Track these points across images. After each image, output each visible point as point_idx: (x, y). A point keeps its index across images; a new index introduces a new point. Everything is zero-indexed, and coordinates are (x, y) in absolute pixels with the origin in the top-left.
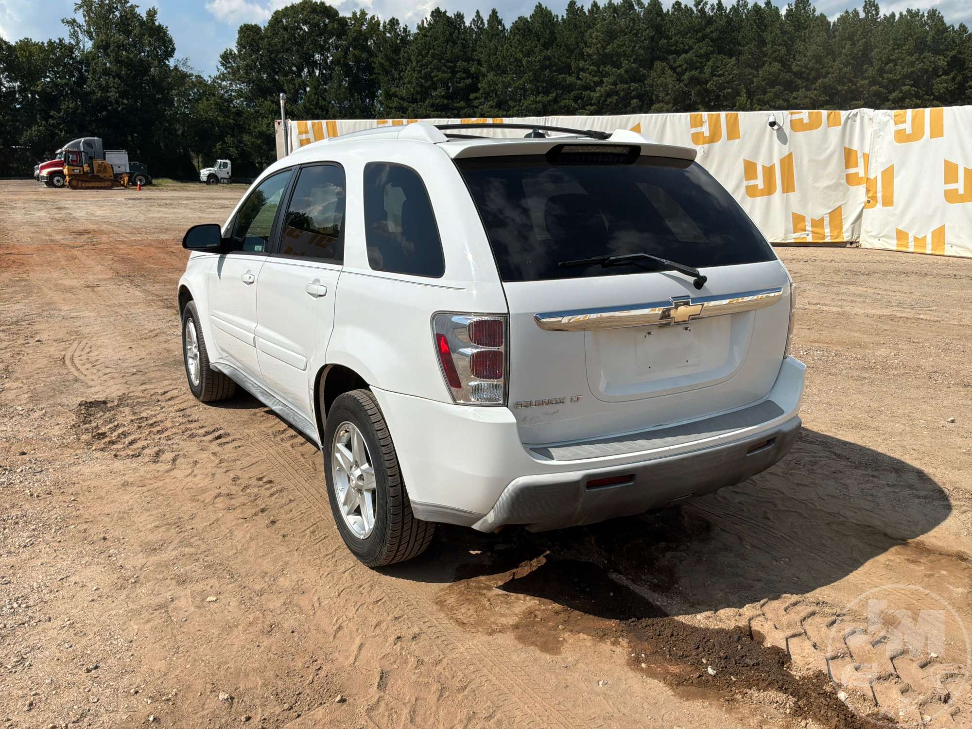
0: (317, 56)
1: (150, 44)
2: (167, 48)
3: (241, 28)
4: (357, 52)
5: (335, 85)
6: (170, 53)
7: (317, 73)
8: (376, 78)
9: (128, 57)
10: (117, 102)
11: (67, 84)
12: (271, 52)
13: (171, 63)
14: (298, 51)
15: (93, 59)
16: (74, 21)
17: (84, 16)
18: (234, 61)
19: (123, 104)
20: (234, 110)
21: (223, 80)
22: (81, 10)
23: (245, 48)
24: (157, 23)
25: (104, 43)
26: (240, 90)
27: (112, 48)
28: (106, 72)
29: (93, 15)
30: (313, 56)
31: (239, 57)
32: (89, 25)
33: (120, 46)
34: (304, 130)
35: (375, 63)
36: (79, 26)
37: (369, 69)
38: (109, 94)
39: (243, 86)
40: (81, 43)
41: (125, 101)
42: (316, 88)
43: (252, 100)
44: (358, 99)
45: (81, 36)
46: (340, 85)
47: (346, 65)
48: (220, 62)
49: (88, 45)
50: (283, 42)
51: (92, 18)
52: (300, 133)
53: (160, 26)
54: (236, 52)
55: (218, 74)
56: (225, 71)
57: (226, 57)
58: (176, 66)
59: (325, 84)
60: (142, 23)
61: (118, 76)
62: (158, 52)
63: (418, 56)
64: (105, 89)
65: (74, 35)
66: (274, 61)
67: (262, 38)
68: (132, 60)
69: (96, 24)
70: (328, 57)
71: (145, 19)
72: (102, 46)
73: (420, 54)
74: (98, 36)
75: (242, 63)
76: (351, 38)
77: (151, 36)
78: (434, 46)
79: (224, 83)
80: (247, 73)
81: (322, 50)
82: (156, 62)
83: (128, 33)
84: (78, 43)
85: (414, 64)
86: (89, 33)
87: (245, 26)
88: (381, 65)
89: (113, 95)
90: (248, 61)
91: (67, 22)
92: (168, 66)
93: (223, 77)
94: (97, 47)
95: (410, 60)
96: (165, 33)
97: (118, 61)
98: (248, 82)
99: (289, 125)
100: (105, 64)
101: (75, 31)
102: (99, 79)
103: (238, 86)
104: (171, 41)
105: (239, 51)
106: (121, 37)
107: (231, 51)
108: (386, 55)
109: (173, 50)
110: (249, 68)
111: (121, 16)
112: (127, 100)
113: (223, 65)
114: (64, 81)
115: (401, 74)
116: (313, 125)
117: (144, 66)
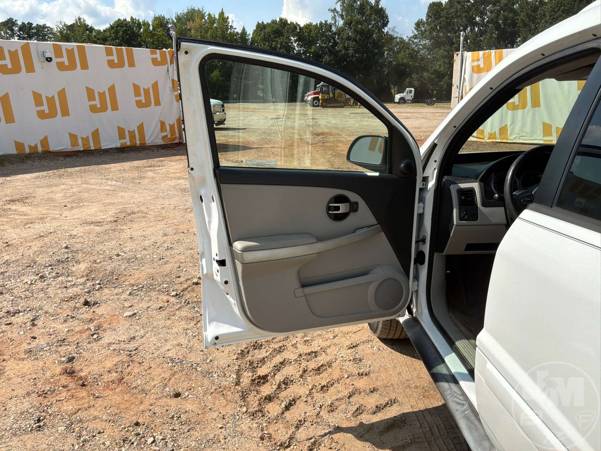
0: (478, 19)
1: (375, 20)
2: (384, 21)
3: (430, 5)
4: (506, 13)
5: (488, 37)
6: (385, 24)
7: (476, 29)
8: (517, 30)
9: (361, 28)
10: (353, 56)
11: (327, 47)
12: (447, 19)
13: (386, 30)
14: (466, 16)
15: (343, 31)
16: (335, 9)
17: (341, 6)
18: (423, 26)
19: (356, 56)
20: (419, 57)
21: (415, 39)
22: (340, 2)
23: (431, 17)
24: (380, 7)
25: (349, 21)
26: (425, 44)
27: (353, 23)
28: (349, 38)
29: (345, 5)
30: (475, 19)
31: (427, 23)
32: (342, 11)
33: (358, 22)
34: (476, 59)
35: (518, 20)
36: (337, 12)
37: (514, 24)
38: (349, 52)
39: (427, 41)
40: (337, 22)
41: (357, 55)
42: (474, 39)
43: (432, 50)
44: (503, 45)
45: (337, 18)
46: (491, 37)
47: (497, 23)
48: (415, 28)
49: (341, 22)
50: (457, 11)
51: (345, 7)
52: (473, 61)
53: (382, 8)
54: (425, 21)
55: (413, 35)
56: (417, 33)
57: (418, 25)
58: (388, 32)
59: (481, 36)
60: (372, 7)
61: (355, 40)
62: (379, 24)
63: (551, 12)
64: (347, 49)
65: (334, 18)
66: (449, 24)
67: (443, 10)
68: (363, 30)
69: (347, 10)
70: (485, 19)
71: (373, 4)
72: (348, 23)
73: (553, 10)
74: (346, 17)
75: (428, 28)
76: (503, 4)
77: (376, 14)
78: (564, 4)
79: (416, 40)
80: (430, 33)
81: (482, 14)
82: (377, 31)
83: (363, 14)
84: (335, 22)
85: (548, 18)
86: (342, 16)
87: (433, 3)
88: (523, 20)
89: (351, 52)
90: (432, 26)
91: (332, 10)
92: (383, 32)
93: (415, 37)
94: (345, 24)
95: (545, 15)
96: (384, 12)
97: (356, 31)
98: (430, 40)
99: (465, 55)
100: (348, 34)
101: (335, 15)
102: (344, 43)
103: (424, 42)
104: (387, 17)
105: (427, 20)
106: (359, 17)
107: (422, 20)
108: (527, 14)
109: (388, 22)
110: (433, 29)
111: (361, 4)
112: (358, 54)
113: (416, 29)
114: (326, 45)
115: (537, 26)
116: (484, 55)
117: (370, 33)
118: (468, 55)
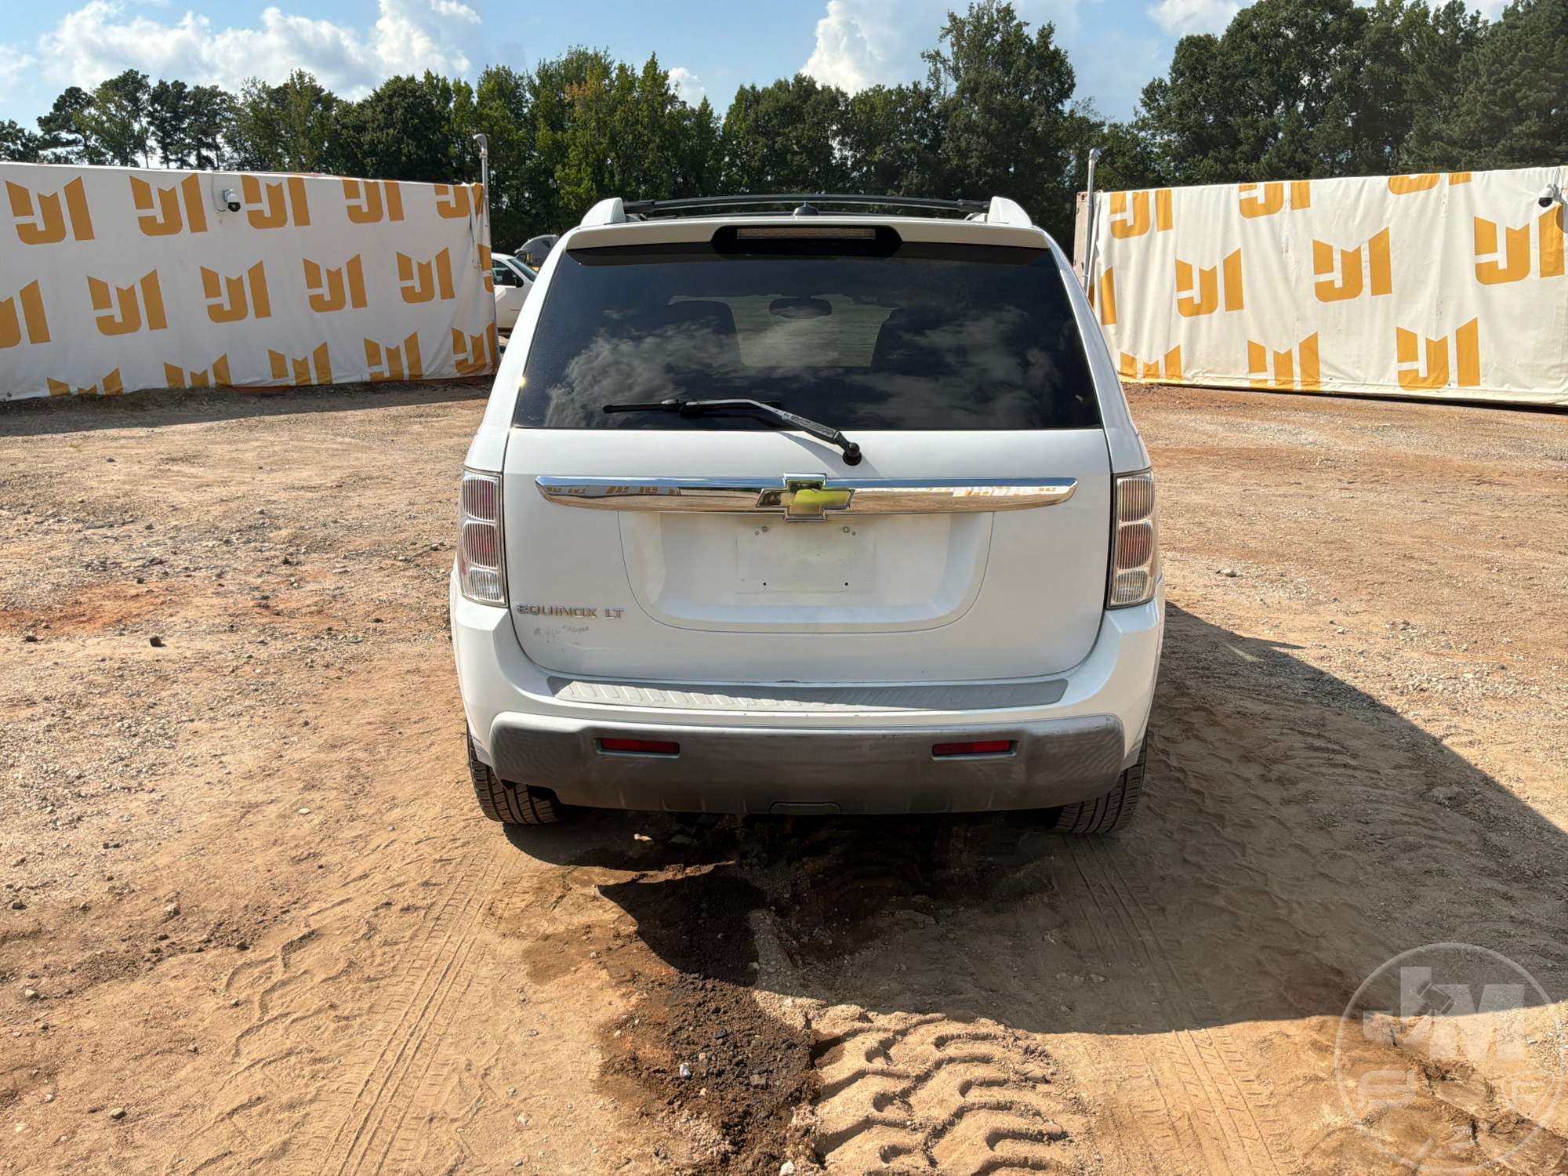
0: (1305, 80)
1: (1037, 80)
2: (1062, 84)
3: (1181, 43)
4: (1377, 67)
6: (1065, 92)
7: (1301, 107)
8: (1406, 109)
9: (1002, 103)
10: (978, 171)
11: (913, 149)
12: (1224, 79)
13: (1067, 106)
14: (1271, 74)
15: (955, 109)
16: (938, 53)
17: (953, 45)
18: (1164, 98)
19: (986, 174)
20: (1151, 176)
21: (1141, 129)
22: (949, 36)
23: (1182, 74)
24: (1052, 47)
25: (972, 85)
26: (1168, 144)
27: (982, 90)
28: (970, 128)
29: (964, 43)
30: (1298, 80)
31: (1173, 89)
32: (957, 59)
33: (995, 87)
34: (1119, 207)
35: (1407, 83)
36: (944, 62)
37: (1396, 93)
38: (969, 161)
39: (1173, 136)
40: (942, 87)
41: (990, 171)
42: (1292, 133)
43: (1183, 160)
44: (1367, 147)
45: (943, 75)
47: (1357, 90)
48: (1142, 100)
49: (950, 87)
50: (1248, 60)
51: (963, 47)
52: (1113, 212)
53: (1057, 52)
54: (1169, 83)
55: (1135, 119)
56: (1147, 115)
57: (1152, 93)
58: (1072, 111)
60: (1031, 49)
61: (985, 133)
62: (1048, 92)
63: (1493, 63)
64: (963, 154)
65: (935, 75)
66: (1227, 92)
67: (1213, 57)
68: (1007, 107)
69: (967, 56)
70: (1324, 79)
71: (1035, 42)
72: (969, 89)
73: (1497, 60)
74: (966, 73)
75: (1175, 101)
76: (1368, 44)
77: (1040, 68)
78: (1527, 44)
79: (1143, 134)
80: (1180, 116)
81: (1315, 67)
82: (1042, 108)
83: (1007, 67)
84: (937, 87)
85: (1484, 79)
86: (955, 71)
87: (1188, 38)
88: (1419, 86)
89: (974, 161)
90: (1186, 97)
91: (930, 56)
92: (1061, 113)
93: (1143, 125)
94: (961, 91)
95: (1476, 73)
96: (1063, 62)
97: (987, 110)
98: (1181, 131)
99: (1098, 199)
100: (969, 116)
101: (937, 70)
102: (959, 139)
103: (1166, 137)
104: (1070, 73)
105: (1174, 81)
106: (998, 74)
107: (1161, 81)
108: (1430, 69)
109: (1073, 85)
110: (1184, 107)
111: (1003, 41)
112: (994, 168)
113: (1145, 104)
114: (911, 145)
115: (1455, 100)
116: (1135, 199)
117: (1024, 116)
118: (1104, 197)
